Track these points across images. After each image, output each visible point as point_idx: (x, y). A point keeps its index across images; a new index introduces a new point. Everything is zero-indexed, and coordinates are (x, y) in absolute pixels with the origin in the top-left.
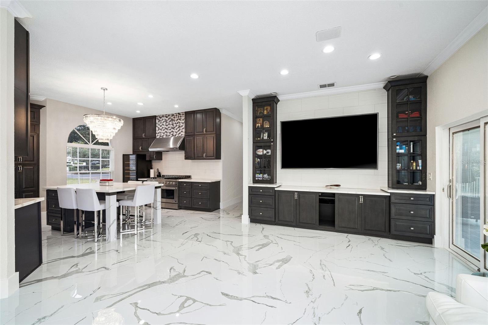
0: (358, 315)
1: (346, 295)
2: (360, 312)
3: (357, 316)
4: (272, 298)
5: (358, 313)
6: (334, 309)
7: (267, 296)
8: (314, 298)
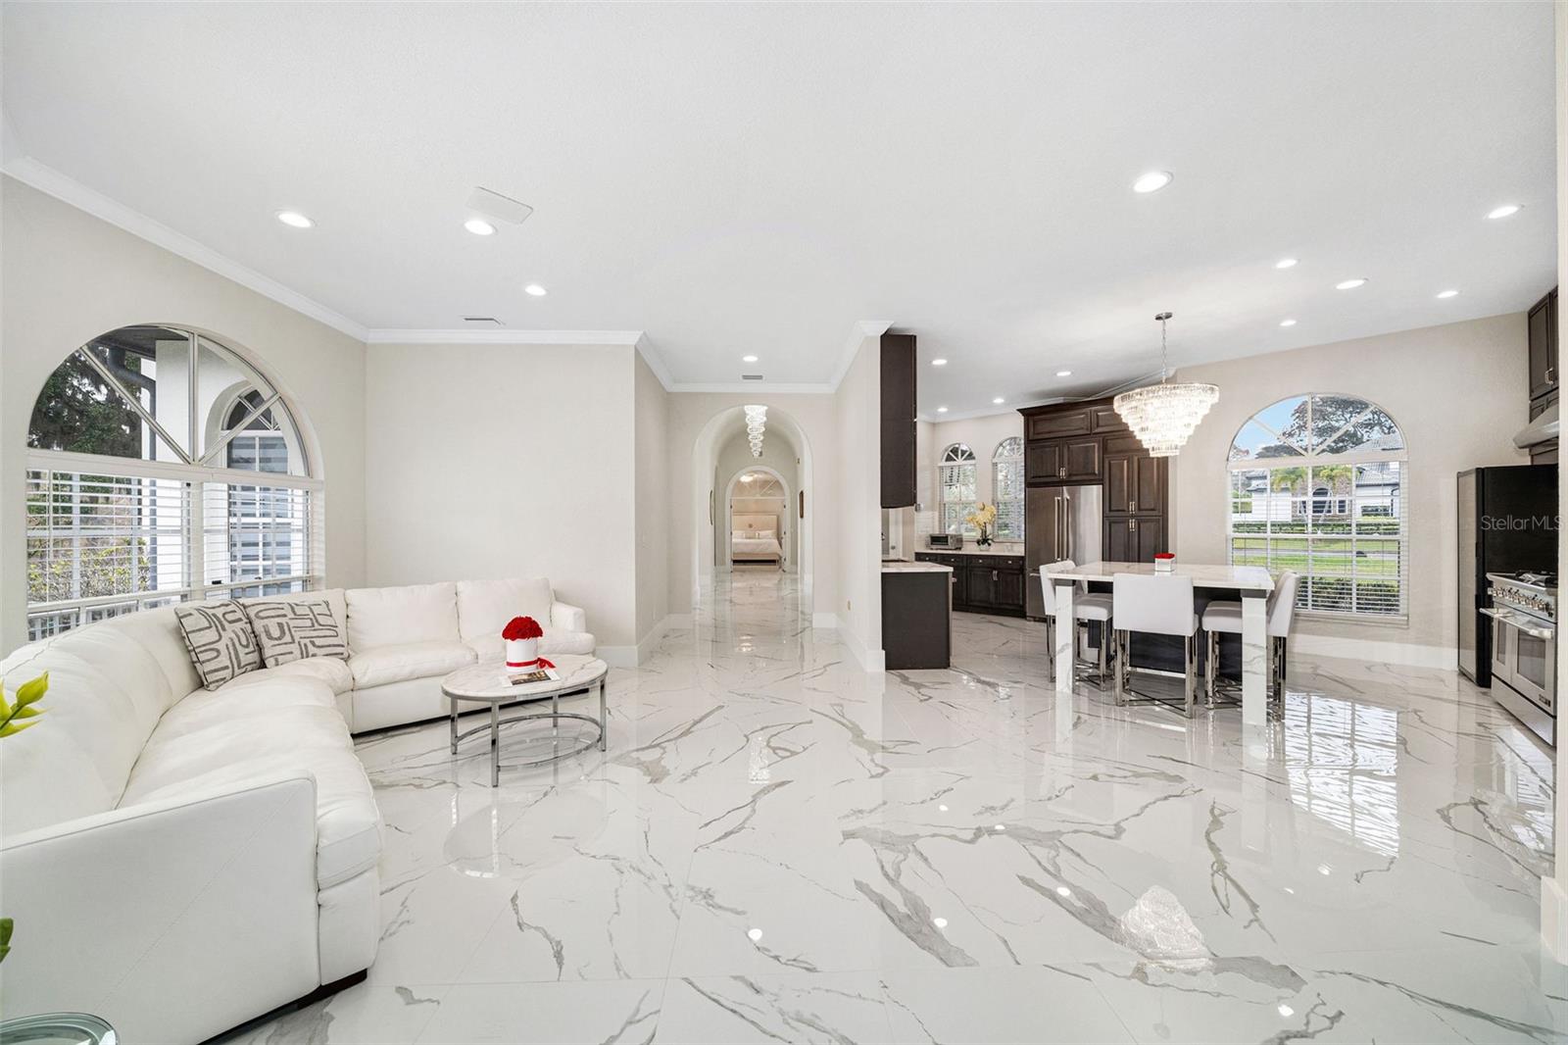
0: (559, 943)
1: (629, 977)
2: (558, 956)
3: (558, 939)
4: (731, 833)
5: (562, 948)
6: (616, 911)
7: (743, 828)
8: (677, 895)
